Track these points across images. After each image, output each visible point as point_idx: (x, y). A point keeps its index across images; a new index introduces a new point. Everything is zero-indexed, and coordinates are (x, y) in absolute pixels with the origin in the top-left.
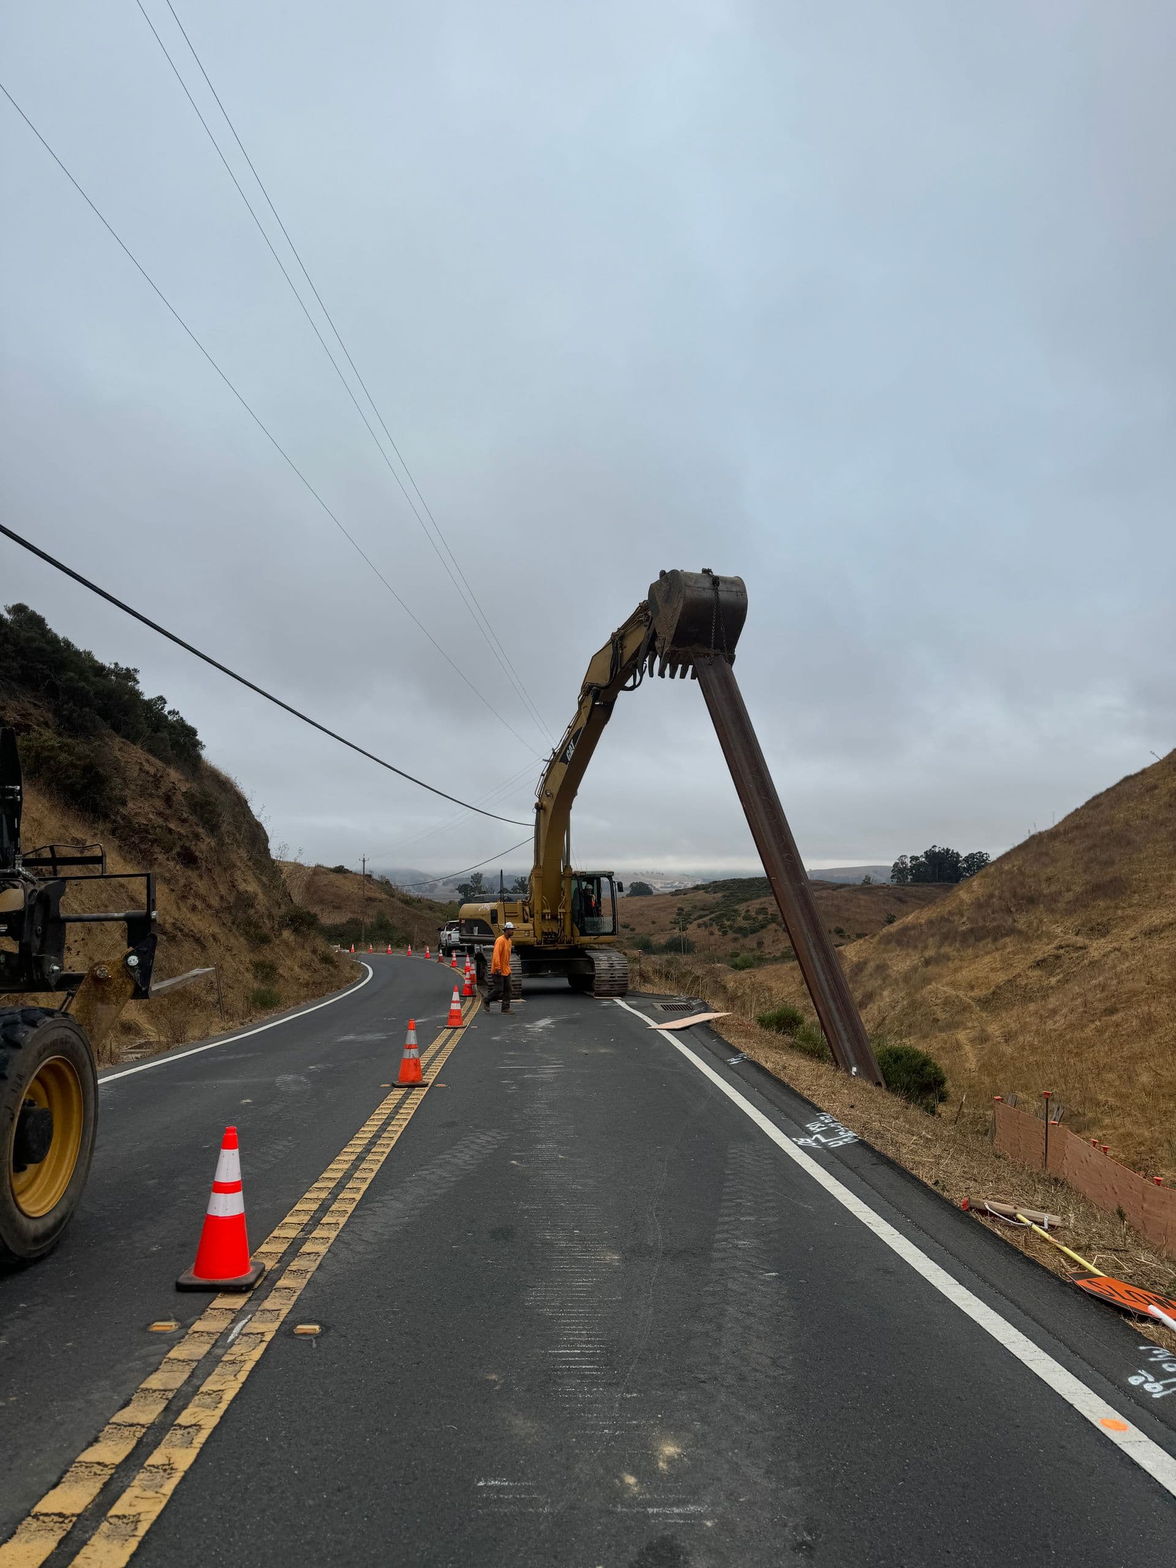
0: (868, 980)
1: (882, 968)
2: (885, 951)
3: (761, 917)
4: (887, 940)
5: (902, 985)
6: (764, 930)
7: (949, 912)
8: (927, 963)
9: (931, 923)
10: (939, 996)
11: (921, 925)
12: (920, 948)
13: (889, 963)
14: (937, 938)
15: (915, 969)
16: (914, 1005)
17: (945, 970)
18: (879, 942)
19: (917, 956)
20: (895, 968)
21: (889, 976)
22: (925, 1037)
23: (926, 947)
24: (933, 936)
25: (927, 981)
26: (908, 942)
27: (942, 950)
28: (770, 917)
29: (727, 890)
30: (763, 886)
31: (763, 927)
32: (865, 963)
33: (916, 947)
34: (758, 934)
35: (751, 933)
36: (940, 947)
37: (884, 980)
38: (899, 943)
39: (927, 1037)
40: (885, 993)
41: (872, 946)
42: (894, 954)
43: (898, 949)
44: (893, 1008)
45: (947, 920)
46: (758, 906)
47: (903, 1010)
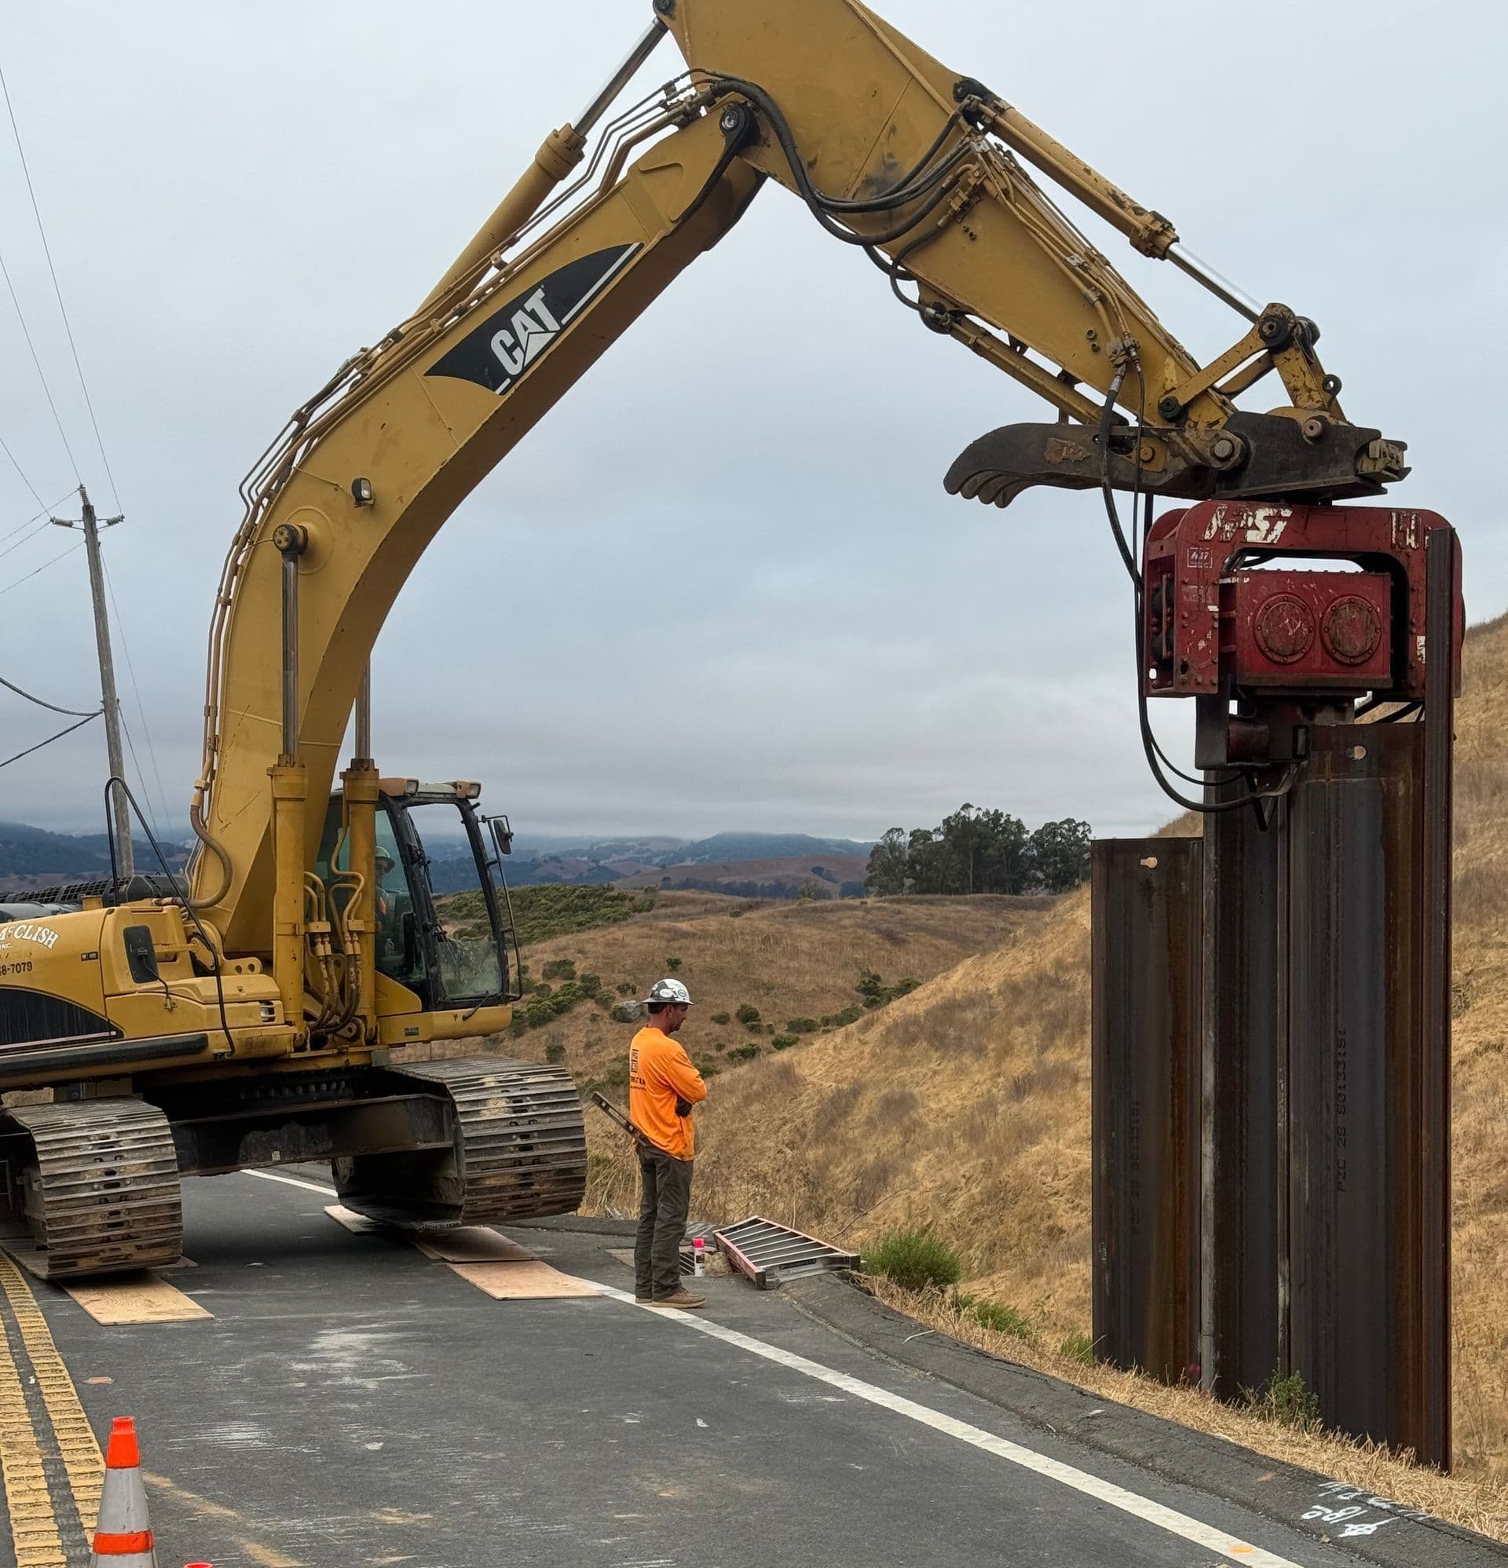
0: (865, 1136)
1: (898, 1106)
2: (903, 1062)
3: (556, 986)
4: (906, 1034)
5: (962, 1146)
6: (565, 1018)
7: (1059, 964)
8: (1020, 1089)
9: (1013, 990)
10: (1062, 1171)
11: (990, 997)
12: (992, 1054)
13: (916, 1091)
14: (1037, 1027)
15: (988, 1106)
16: (999, 1197)
17: (1070, 1105)
18: (886, 1040)
19: (988, 1073)
20: (933, 1105)
21: (917, 1124)
22: (1033, 1273)
23: (1006, 1051)
24: (1022, 1022)
25: (1027, 1134)
26: (960, 1038)
27: (1051, 1057)
28: (579, 983)
29: (464, 917)
30: (559, 906)
31: (561, 1009)
32: (856, 1091)
33: (980, 1051)
34: (551, 1027)
35: (533, 1026)
36: (1043, 1049)
37: (907, 1133)
38: (938, 1040)
39: (1039, 1274)
40: (919, 1167)
41: (867, 1050)
42: (925, 1070)
43: (935, 1055)
44: (945, 1204)
45: (1054, 983)
46: (552, 958)
47: (971, 1209)
